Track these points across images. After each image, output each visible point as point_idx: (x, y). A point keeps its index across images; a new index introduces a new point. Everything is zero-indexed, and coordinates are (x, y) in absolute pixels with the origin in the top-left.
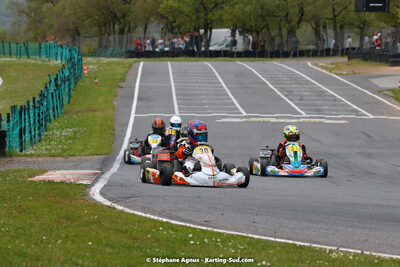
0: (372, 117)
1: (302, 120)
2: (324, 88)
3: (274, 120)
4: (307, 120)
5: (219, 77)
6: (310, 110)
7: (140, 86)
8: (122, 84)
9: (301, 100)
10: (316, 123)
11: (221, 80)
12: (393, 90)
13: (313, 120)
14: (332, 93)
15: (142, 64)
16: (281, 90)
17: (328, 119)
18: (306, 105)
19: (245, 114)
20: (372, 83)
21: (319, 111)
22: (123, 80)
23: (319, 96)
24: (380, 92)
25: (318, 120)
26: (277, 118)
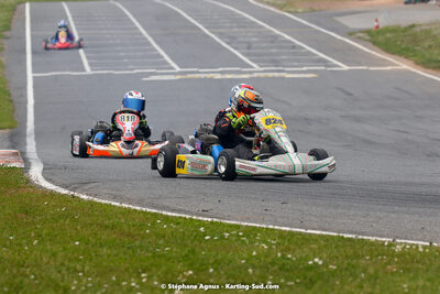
0: (346, 68)
1: (255, 75)
2: (277, 32)
3: (218, 76)
4: (262, 75)
5: (134, 20)
6: (264, 61)
7: (32, 36)
8: (8, 34)
9: (249, 48)
10: (274, 78)
11: (137, 24)
12: (368, 32)
13: (270, 75)
14: (288, 37)
15: (28, 5)
16: (220, 35)
17: (289, 72)
18: (256, 55)
19: (178, 69)
20: (338, 23)
21: (276, 63)
22: (8, 28)
23: (273, 42)
24: (351, 34)
25: (276, 74)
26: (221, 72)
